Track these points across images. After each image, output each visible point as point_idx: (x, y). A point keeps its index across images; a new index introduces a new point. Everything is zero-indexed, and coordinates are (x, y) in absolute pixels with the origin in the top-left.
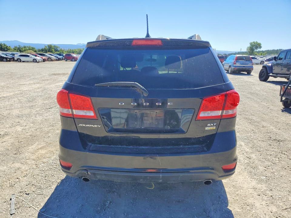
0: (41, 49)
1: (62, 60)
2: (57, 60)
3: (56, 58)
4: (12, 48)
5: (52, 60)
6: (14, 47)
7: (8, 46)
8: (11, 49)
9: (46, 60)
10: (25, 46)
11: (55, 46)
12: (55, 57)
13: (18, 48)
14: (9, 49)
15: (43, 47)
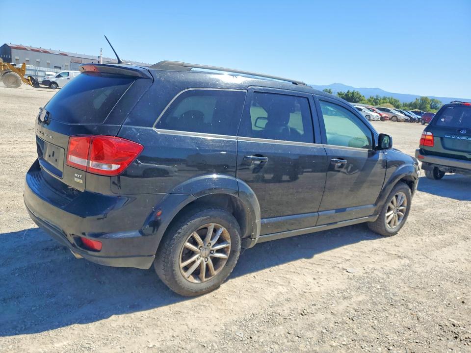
0: (408, 102)
1: (418, 122)
2: (406, 121)
3: (406, 118)
4: (366, 98)
5: (398, 120)
6: (369, 98)
7: (362, 96)
8: (365, 100)
9: (386, 118)
10: (386, 96)
11: (433, 100)
12: (406, 115)
13: (375, 99)
14: (362, 100)
15: (414, 101)
